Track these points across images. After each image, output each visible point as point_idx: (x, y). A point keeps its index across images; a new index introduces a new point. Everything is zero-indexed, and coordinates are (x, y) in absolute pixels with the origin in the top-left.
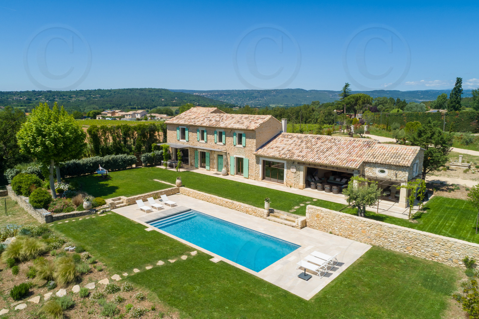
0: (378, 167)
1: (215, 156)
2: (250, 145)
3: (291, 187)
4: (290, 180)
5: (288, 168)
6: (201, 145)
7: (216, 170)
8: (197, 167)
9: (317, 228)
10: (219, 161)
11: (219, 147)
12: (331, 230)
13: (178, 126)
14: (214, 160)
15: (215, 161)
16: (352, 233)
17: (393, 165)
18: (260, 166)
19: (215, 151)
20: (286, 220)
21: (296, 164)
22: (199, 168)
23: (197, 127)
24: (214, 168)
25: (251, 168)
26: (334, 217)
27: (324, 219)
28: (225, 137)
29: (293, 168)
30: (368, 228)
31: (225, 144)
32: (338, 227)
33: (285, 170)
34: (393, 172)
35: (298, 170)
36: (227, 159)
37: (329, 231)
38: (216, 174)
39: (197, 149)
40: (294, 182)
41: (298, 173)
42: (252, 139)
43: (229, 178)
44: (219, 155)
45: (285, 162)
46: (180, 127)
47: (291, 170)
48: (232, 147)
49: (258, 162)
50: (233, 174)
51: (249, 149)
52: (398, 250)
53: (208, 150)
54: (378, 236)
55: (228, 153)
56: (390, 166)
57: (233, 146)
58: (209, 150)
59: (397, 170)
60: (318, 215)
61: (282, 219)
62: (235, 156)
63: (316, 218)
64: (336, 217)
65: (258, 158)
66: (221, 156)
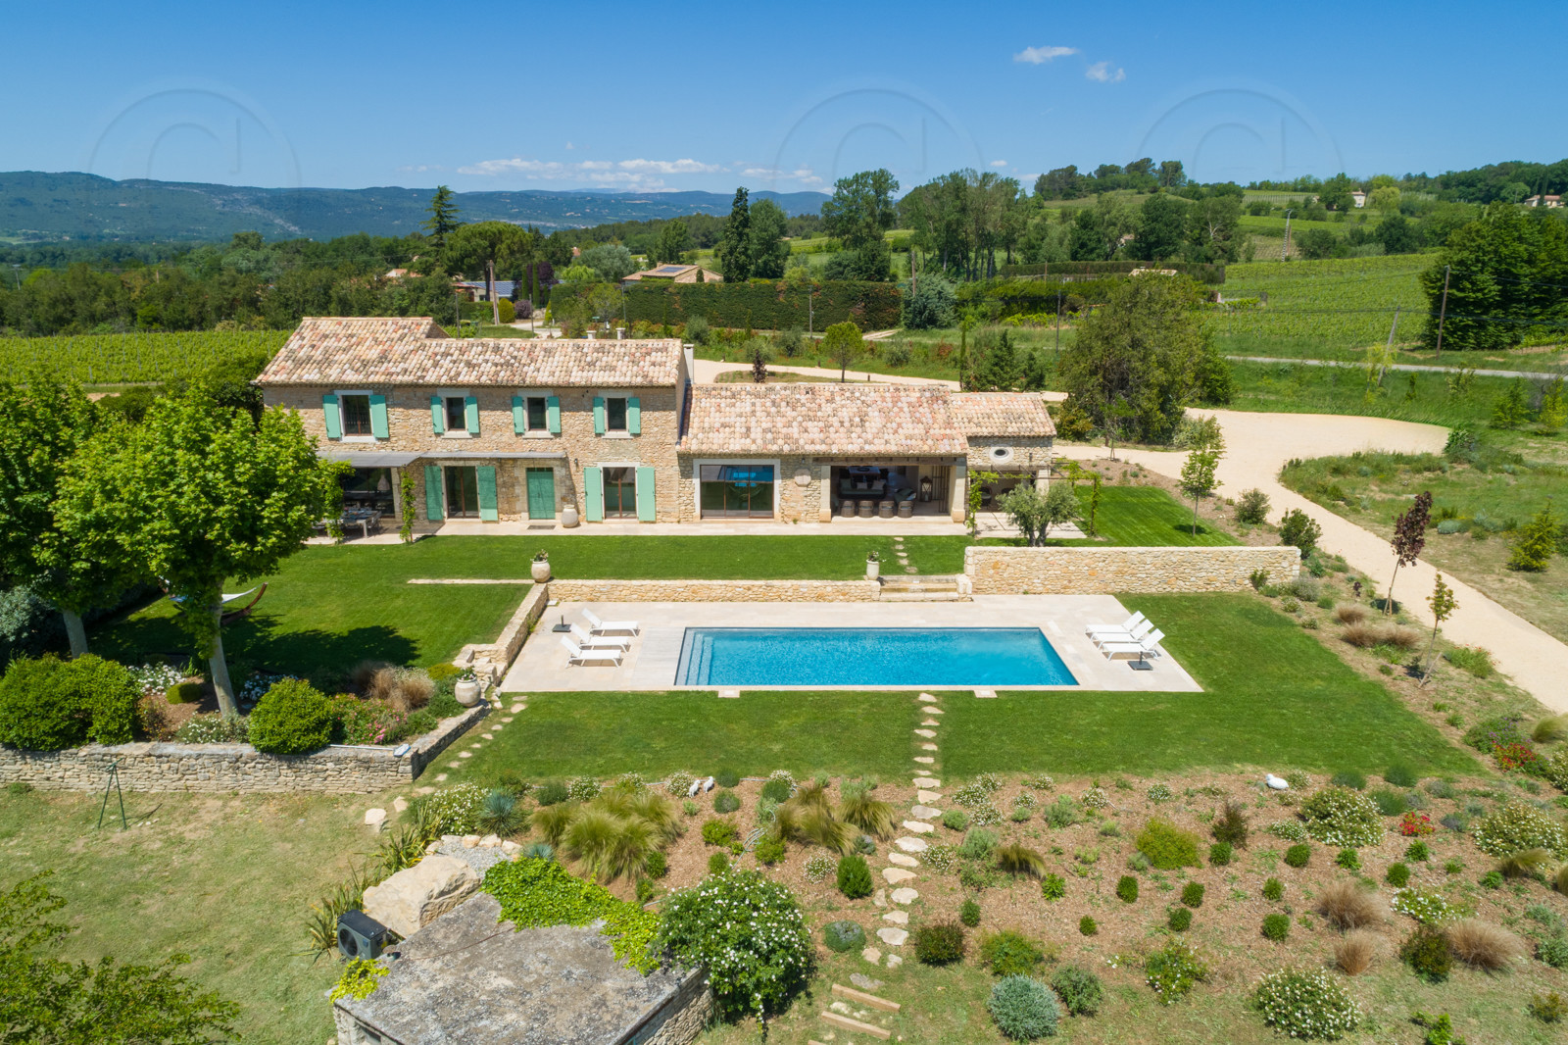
0: (995, 444)
1: (520, 473)
2: (656, 429)
3: (795, 521)
4: (792, 504)
5: (787, 475)
6: (453, 446)
7: (525, 515)
8: (439, 517)
9: (995, 591)
10: (531, 486)
11: (538, 445)
12: (1025, 587)
13: (327, 390)
14: (513, 486)
15: (520, 490)
16: (1070, 582)
17: (1024, 437)
18: (696, 482)
19: (515, 460)
20: (927, 590)
21: (811, 461)
22: (446, 520)
23: (429, 390)
24: (514, 513)
25: (665, 491)
26: (1033, 559)
27: (1010, 570)
28: (561, 411)
29: (802, 474)
30: (1101, 564)
31: (558, 435)
32: (1042, 577)
33: (778, 484)
34: (1023, 451)
35: (816, 476)
36: (569, 476)
37: (1022, 590)
38: (532, 527)
39: (431, 462)
40: (805, 508)
41: (816, 483)
42: (664, 410)
43: (586, 530)
44: (529, 470)
45: (777, 463)
46: (339, 393)
47: (798, 479)
48: (587, 439)
49: (686, 473)
50: (600, 519)
51: (652, 439)
52: (1154, 590)
53: (485, 459)
54: (1120, 573)
55: (572, 459)
56: (1017, 441)
57: (591, 440)
58: (491, 459)
59: (1031, 446)
60: (997, 563)
61: (914, 592)
62: (601, 465)
63: (992, 572)
64: (1038, 559)
65: (686, 461)
66: (539, 471)
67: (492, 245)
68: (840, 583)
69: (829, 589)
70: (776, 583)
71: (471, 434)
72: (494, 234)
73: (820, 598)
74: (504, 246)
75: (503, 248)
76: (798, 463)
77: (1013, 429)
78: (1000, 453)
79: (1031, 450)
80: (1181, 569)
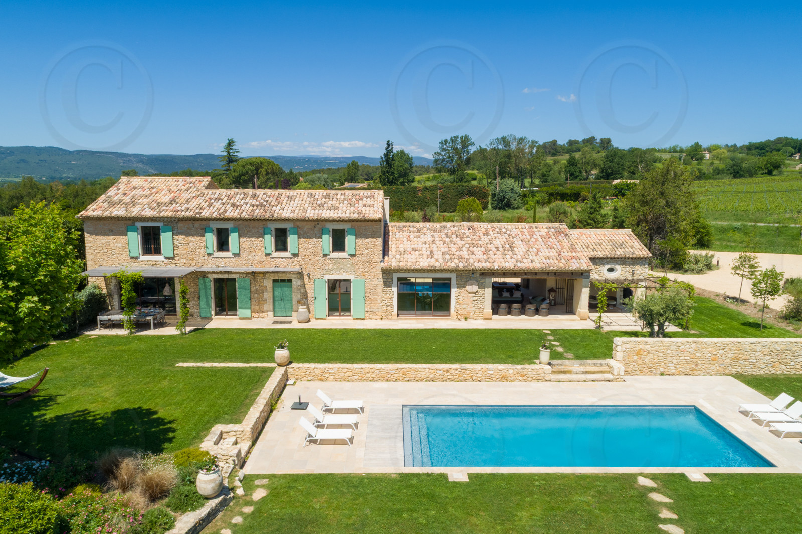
0: (608, 263)
1: (268, 283)
2: (367, 251)
3: (466, 319)
4: (464, 306)
5: (460, 285)
6: (220, 263)
7: (271, 313)
8: (208, 315)
9: (638, 372)
10: (276, 293)
11: (282, 262)
12: (662, 370)
13: (130, 222)
14: (263, 292)
15: (268, 295)
16: (697, 365)
17: (628, 258)
18: (395, 290)
19: (264, 273)
20: (587, 372)
21: (478, 275)
22: (213, 317)
23: (204, 223)
24: (263, 312)
25: (372, 296)
26: (668, 348)
27: (650, 356)
28: (299, 238)
29: (472, 284)
30: (721, 352)
31: (295, 255)
32: (675, 361)
33: (454, 291)
34: (628, 269)
35: (482, 286)
36: (303, 286)
37: (659, 372)
38: (275, 322)
39: (204, 274)
40: (474, 309)
41: (482, 291)
42: (373, 238)
43: (315, 324)
44: (275, 281)
45: (453, 276)
46: (139, 225)
47: (469, 288)
48: (317, 258)
49: (387, 284)
50: (324, 316)
51: (364, 259)
52: (762, 372)
53: (243, 273)
54: (736, 358)
55: (305, 273)
56: (623, 261)
57: (319, 258)
58: (247, 273)
59: (633, 265)
60: (640, 350)
61: (577, 373)
62: (327, 277)
63: (636, 357)
64: (673, 347)
65: (387, 273)
66: (282, 281)
67: (257, 170)
68: (519, 367)
69: (511, 371)
70: (469, 366)
71: (233, 254)
72: (258, 163)
73: (504, 378)
74: (263, 170)
75: (263, 171)
76: (469, 276)
77: (619, 253)
78: (611, 270)
79: (633, 268)
80: (784, 356)
